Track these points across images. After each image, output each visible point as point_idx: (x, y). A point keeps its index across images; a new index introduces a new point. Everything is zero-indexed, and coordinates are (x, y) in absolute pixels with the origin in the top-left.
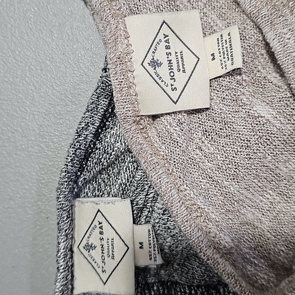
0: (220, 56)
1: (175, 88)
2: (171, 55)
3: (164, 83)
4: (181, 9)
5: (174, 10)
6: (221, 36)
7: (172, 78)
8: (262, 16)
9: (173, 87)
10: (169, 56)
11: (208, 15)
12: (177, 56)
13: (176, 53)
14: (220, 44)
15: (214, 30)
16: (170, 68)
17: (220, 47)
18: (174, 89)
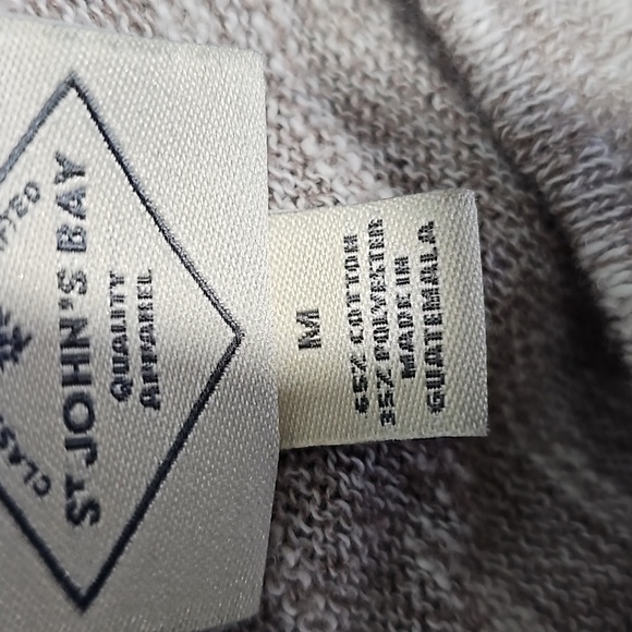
0: (358, 340)
1: (92, 505)
2: (83, 292)
3: (23, 468)
4: (160, 25)
5: (125, 23)
6: (375, 229)
7: (80, 439)
8: (587, 172)
9: (80, 497)
10: (73, 294)
11: (288, 94)
12: (120, 299)
13: (116, 281)
14: (363, 272)
15: (320, 183)
16: (69, 369)
17: (363, 288)
18: (83, 513)
